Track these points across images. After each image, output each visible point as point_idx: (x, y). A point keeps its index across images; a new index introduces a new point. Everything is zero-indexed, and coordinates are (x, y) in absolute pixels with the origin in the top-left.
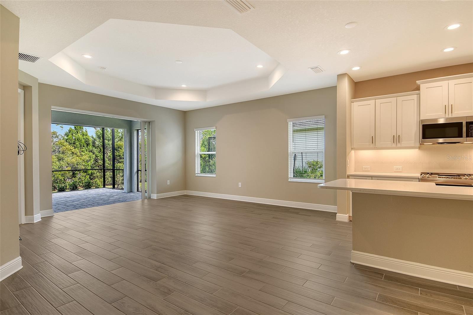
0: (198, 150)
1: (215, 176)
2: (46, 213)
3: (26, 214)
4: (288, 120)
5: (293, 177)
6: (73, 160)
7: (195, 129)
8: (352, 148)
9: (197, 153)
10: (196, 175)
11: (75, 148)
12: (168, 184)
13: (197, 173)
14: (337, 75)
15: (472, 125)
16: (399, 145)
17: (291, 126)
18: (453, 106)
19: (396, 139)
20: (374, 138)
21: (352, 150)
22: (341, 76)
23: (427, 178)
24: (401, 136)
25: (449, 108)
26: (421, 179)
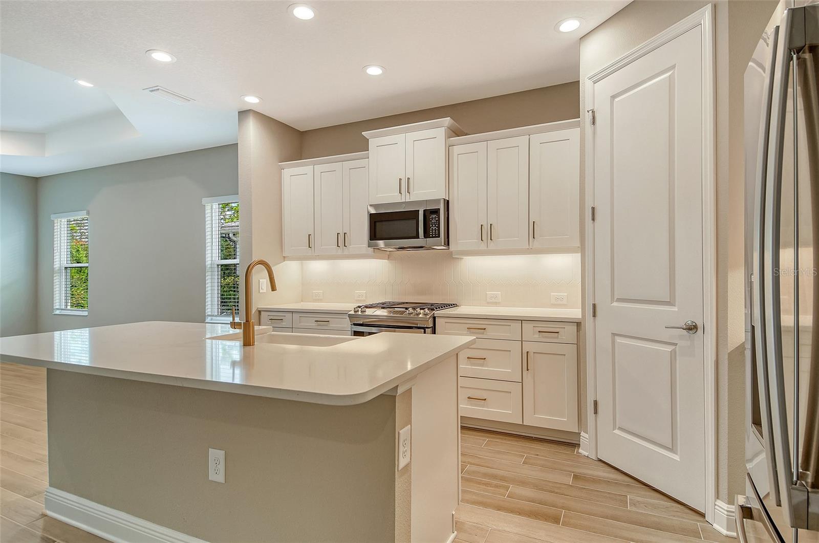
0: (61, 257)
1: (86, 313)
4: (204, 199)
7: (53, 215)
8: (284, 257)
9: (58, 265)
10: (58, 312)
13: (57, 307)
14: (239, 112)
15: (434, 216)
16: (346, 252)
17: (212, 211)
18: (411, 181)
19: (342, 240)
20: (312, 237)
21: (284, 261)
22: (243, 114)
23: (360, 313)
24: (349, 235)
25: (405, 184)
26: (350, 316)
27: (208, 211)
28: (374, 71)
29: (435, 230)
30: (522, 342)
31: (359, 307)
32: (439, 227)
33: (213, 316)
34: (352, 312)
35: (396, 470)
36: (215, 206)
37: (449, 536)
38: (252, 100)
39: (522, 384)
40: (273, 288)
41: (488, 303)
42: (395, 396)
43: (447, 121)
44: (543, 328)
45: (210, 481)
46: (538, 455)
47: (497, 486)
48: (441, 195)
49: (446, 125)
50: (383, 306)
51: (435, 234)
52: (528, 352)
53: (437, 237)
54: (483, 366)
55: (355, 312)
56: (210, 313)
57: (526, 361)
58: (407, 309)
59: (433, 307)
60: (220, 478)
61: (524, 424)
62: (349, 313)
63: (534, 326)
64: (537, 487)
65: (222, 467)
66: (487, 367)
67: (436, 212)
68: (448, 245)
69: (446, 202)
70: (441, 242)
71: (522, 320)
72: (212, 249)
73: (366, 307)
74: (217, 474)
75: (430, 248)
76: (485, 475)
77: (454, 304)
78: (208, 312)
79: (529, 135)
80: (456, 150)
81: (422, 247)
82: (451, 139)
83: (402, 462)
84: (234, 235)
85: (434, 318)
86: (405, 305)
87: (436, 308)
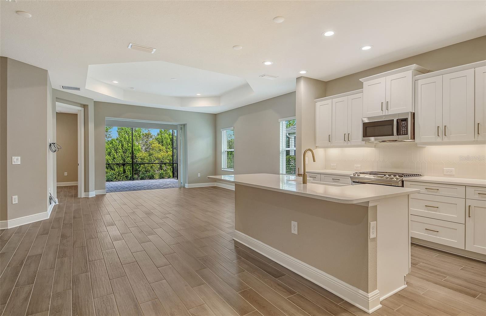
0: (224, 148)
1: (233, 171)
2: (100, 192)
3: (85, 192)
4: (279, 120)
5: (285, 173)
6: (160, 155)
7: (221, 129)
8: (316, 146)
9: (223, 150)
10: (223, 170)
11: (162, 145)
12: (199, 176)
13: (223, 167)
14: (296, 78)
15: (404, 123)
16: (349, 144)
17: (283, 125)
18: (389, 103)
19: (347, 138)
20: (331, 136)
21: (316, 148)
22: (298, 79)
23: (356, 176)
24: (351, 135)
25: (386, 105)
26: (351, 177)
27: (281, 125)
28: (367, 48)
29: (405, 130)
30: (466, 200)
31: (356, 173)
32: (407, 129)
33: (283, 174)
34: (352, 176)
35: (369, 238)
36: (284, 122)
37: (401, 286)
38: (303, 72)
39: (465, 225)
40: (314, 161)
41: (445, 175)
42: (368, 207)
43: (414, 66)
44: (482, 192)
45: (292, 233)
46: (473, 268)
47: (438, 275)
48: (410, 109)
49: (413, 69)
50: (371, 173)
51: (404, 133)
52: (470, 206)
53: (406, 135)
54: (436, 212)
55: (354, 175)
56: (281, 173)
57: (468, 212)
58: (385, 175)
59: (402, 175)
60: (296, 233)
61: (466, 249)
62: (351, 176)
63: (475, 190)
64: (466, 280)
65: (296, 228)
66: (440, 212)
67: (406, 120)
68: (414, 139)
69: (412, 114)
70: (409, 138)
71: (466, 186)
72: (282, 143)
73: (361, 173)
74: (295, 231)
75: (401, 141)
76: (432, 269)
77: (418, 175)
78: (281, 172)
79: (475, 68)
80: (420, 82)
81: (396, 141)
82: (417, 76)
83: (372, 235)
84: (289, 134)
85: (403, 182)
86: (384, 174)
87: (404, 176)
